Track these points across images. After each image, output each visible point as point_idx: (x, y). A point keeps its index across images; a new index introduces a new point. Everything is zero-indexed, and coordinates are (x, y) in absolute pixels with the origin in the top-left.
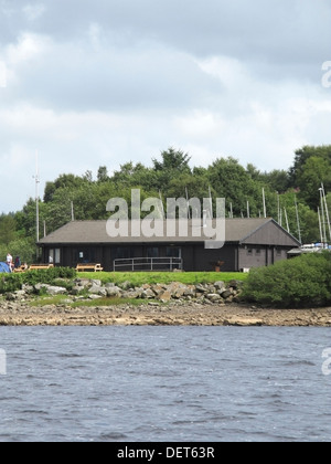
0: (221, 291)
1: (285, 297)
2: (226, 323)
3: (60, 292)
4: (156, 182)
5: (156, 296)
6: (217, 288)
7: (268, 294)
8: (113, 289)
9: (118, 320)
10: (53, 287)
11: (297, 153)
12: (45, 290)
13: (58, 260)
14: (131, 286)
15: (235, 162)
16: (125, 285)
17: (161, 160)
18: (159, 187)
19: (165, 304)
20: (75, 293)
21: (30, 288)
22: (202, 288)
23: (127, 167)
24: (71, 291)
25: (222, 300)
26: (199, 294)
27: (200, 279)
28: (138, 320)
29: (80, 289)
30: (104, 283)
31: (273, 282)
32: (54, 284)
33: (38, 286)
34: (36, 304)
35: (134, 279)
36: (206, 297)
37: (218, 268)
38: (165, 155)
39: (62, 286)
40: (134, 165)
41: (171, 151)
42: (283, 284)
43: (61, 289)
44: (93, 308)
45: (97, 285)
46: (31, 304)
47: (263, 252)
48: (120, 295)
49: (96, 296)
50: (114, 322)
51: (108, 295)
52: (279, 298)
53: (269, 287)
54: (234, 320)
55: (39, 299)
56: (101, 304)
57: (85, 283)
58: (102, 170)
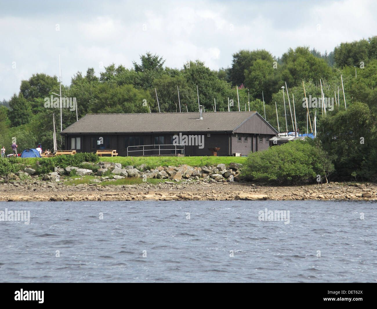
0: (223, 172)
1: (279, 176)
2: (237, 198)
3: (88, 174)
4: (139, 81)
5: (169, 176)
6: (220, 169)
7: (265, 174)
8: (133, 171)
9: (147, 196)
10: (81, 170)
11: (235, 57)
12: (74, 172)
13: (79, 147)
14: (147, 169)
15: (202, 64)
16: (142, 167)
17: (140, 63)
18: (142, 85)
19: (179, 183)
20: (100, 174)
21: (62, 170)
22: (207, 170)
23: (110, 69)
24: (96, 172)
25: (224, 179)
26: (205, 175)
27: (205, 162)
28: (164, 196)
29: (104, 170)
30: (124, 166)
31: (269, 164)
32: (82, 167)
33: (68, 169)
34: (71, 183)
35: (148, 163)
36: (211, 177)
37: (215, 153)
38: (143, 59)
39: (89, 169)
40: (116, 67)
41: (149, 55)
42: (278, 166)
43: (88, 171)
44: (120, 186)
45: (118, 168)
46: (67, 184)
47: (249, 140)
48: (139, 175)
49: (119, 177)
50: (144, 198)
51: (129, 176)
52: (274, 177)
53: (265, 169)
54: (243, 195)
55: (71, 179)
56: (125, 183)
57: (108, 166)
58: (90, 71)
